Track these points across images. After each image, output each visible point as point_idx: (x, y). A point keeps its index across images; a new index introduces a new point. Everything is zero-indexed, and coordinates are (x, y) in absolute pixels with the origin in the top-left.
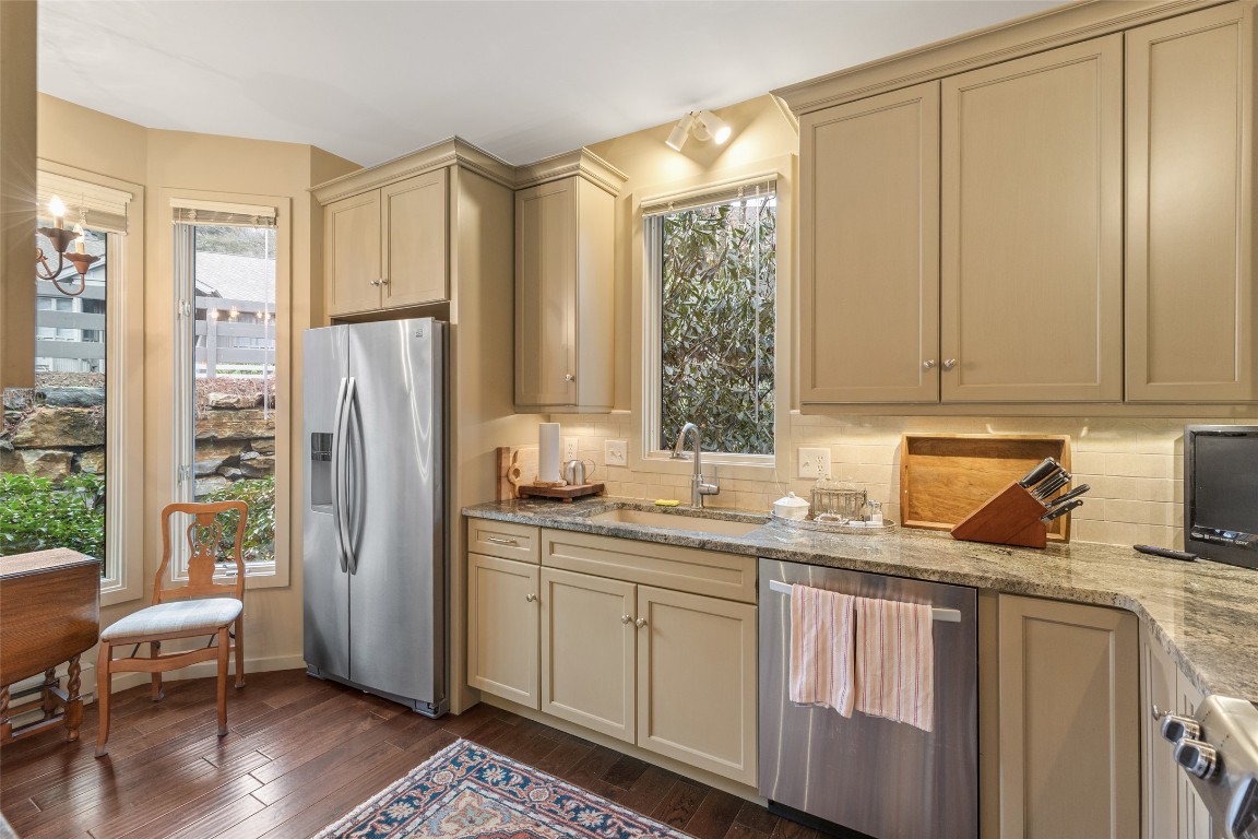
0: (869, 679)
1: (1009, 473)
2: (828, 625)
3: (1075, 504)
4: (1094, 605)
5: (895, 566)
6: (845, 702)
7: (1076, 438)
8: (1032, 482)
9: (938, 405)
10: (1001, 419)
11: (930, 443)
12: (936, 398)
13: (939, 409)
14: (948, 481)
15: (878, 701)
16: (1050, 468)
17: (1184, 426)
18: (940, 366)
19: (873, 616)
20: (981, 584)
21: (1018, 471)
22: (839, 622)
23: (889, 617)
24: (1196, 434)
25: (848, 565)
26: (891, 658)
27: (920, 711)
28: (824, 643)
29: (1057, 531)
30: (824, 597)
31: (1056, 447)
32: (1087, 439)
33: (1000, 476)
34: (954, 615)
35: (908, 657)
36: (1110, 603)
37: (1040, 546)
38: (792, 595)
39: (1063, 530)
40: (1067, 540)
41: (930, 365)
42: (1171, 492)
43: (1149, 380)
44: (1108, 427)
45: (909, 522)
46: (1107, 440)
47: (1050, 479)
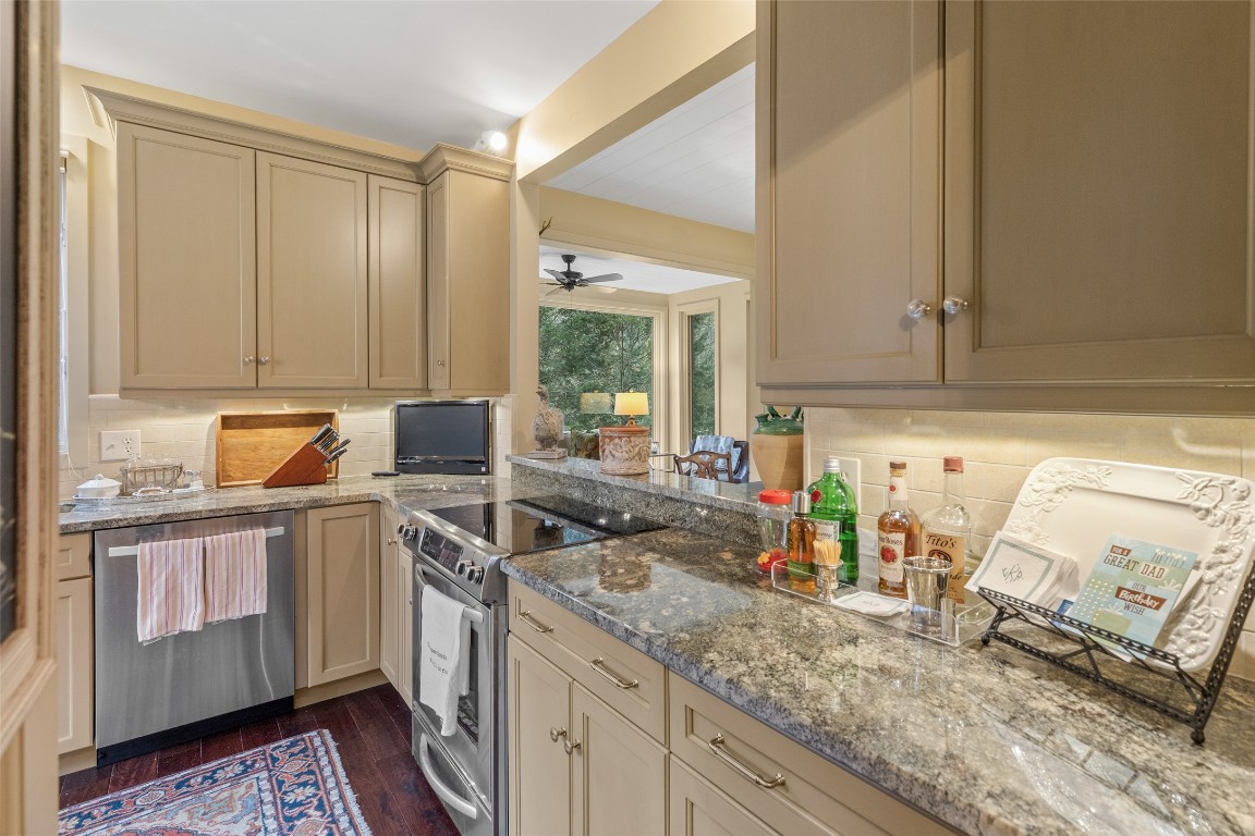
0: (216, 595)
1: (299, 437)
2: (179, 565)
3: (343, 452)
4: (360, 502)
5: (235, 508)
6: (197, 619)
7: (340, 411)
8: (317, 441)
9: (255, 391)
10: (294, 400)
11: (239, 420)
12: (254, 385)
13: (256, 393)
14: (255, 448)
15: (224, 609)
16: (328, 430)
17: (393, 402)
18: (258, 362)
19: (220, 547)
20: (297, 506)
21: (308, 435)
22: (190, 561)
23: (234, 545)
24: (400, 406)
25: (194, 516)
26: (234, 574)
27: (258, 602)
28: (175, 581)
29: (331, 473)
30: (175, 547)
31: (329, 417)
32: (347, 411)
33: (294, 441)
34: (279, 531)
35: (248, 568)
36: (367, 499)
37: (323, 482)
38: (139, 554)
39: (334, 472)
40: (336, 477)
41: (250, 361)
42: (388, 439)
43: (381, 376)
44: (357, 404)
45: (222, 484)
46: (358, 411)
47: (328, 437)
